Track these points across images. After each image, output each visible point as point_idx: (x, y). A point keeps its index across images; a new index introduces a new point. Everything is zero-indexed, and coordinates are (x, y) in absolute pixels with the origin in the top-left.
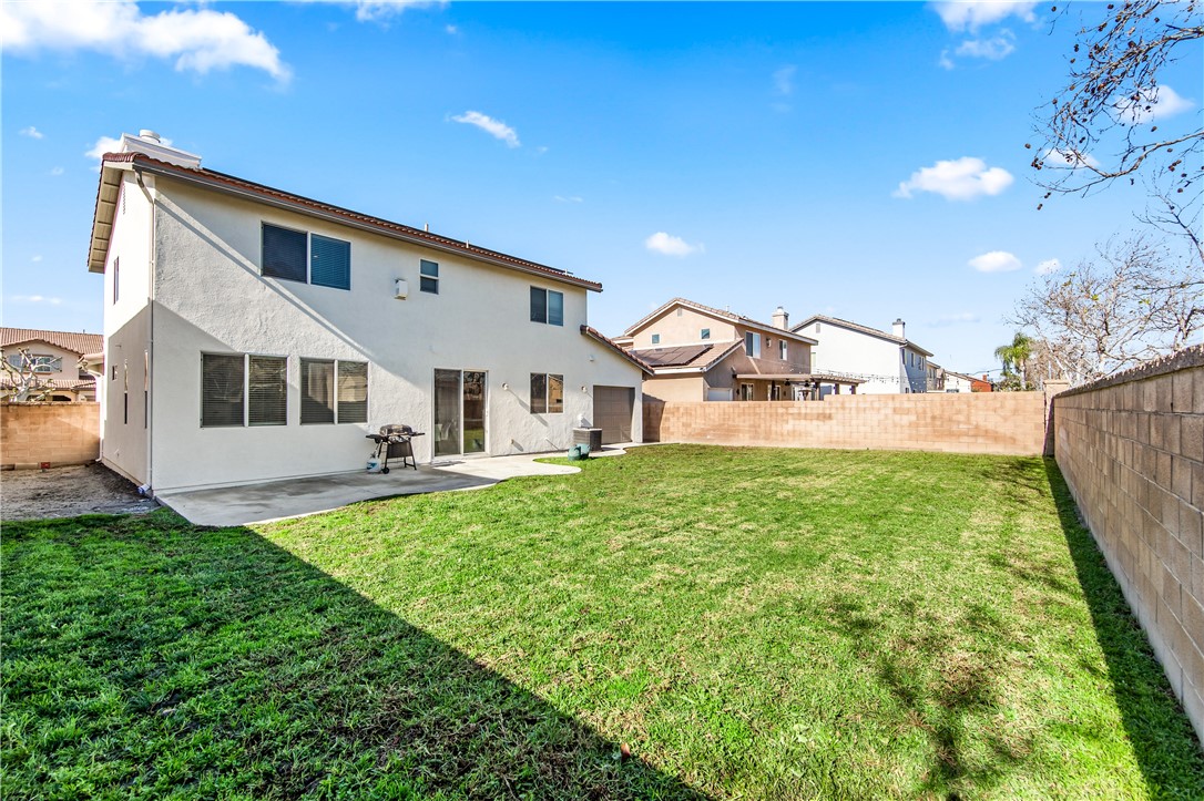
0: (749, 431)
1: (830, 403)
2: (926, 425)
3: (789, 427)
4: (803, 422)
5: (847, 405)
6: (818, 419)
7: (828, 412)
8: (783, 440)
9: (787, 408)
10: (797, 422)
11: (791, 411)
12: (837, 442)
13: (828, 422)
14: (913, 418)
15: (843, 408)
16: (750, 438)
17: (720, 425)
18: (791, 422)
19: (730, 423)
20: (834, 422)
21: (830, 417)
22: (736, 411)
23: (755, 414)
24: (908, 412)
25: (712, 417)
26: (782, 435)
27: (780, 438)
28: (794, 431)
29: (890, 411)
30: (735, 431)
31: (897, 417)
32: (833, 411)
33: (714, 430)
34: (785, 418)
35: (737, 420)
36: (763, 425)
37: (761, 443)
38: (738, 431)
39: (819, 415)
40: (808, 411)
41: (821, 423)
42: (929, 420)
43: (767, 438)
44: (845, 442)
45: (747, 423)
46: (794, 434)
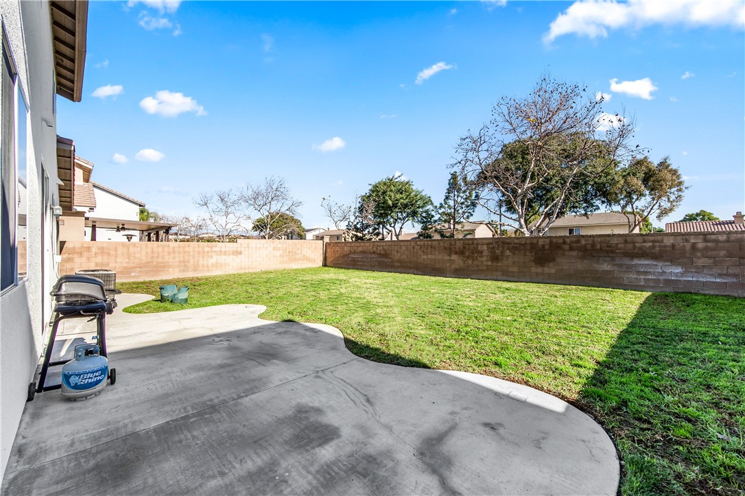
0: (179, 266)
1: (241, 244)
2: (286, 256)
3: (213, 261)
4: (223, 257)
5: (250, 246)
6: (233, 254)
7: (239, 249)
8: (208, 270)
9: (211, 248)
10: (219, 257)
11: (214, 249)
12: (245, 268)
13: (239, 256)
14: (282, 252)
15: (249, 247)
16: (180, 271)
17: (148, 263)
18: (215, 257)
19: (160, 260)
20: (243, 256)
21: (241, 253)
22: (166, 249)
23: (185, 252)
24: (279, 249)
25: (138, 255)
26: (208, 267)
27: (206, 269)
28: (217, 263)
29: (271, 249)
30: (164, 267)
31: (275, 252)
32: (243, 249)
33: (140, 267)
34: (210, 254)
35: (166, 257)
36: (191, 261)
37: (190, 275)
38: (169, 267)
39: (234, 252)
40: (227, 249)
41: (235, 257)
42: (288, 253)
43: (195, 270)
44: (249, 268)
45: (177, 260)
46: (216, 265)
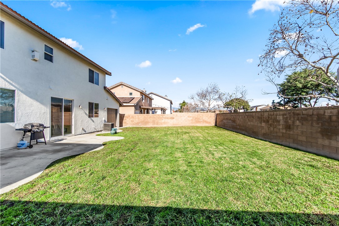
0: (152, 122)
1: (174, 115)
2: (194, 120)
3: (163, 121)
4: (167, 120)
5: (178, 115)
6: (171, 119)
7: (173, 117)
8: (162, 125)
9: (163, 116)
10: (165, 120)
11: (164, 117)
12: (175, 125)
13: (173, 120)
15: (177, 116)
16: (152, 124)
18: (164, 120)
19: (147, 120)
20: (174, 119)
21: (174, 118)
22: (148, 117)
23: (154, 118)
24: (191, 117)
25: (141, 118)
26: (161, 123)
27: (161, 124)
28: (164, 122)
29: (187, 117)
30: (148, 122)
31: (189, 118)
32: (174, 117)
33: (141, 122)
34: (162, 118)
35: (148, 119)
36: (156, 121)
37: (155, 126)
38: (149, 122)
39: (171, 118)
40: (168, 117)
41: (171, 120)
43: (157, 124)
44: (177, 124)
45: (152, 120)
46: (164, 123)
